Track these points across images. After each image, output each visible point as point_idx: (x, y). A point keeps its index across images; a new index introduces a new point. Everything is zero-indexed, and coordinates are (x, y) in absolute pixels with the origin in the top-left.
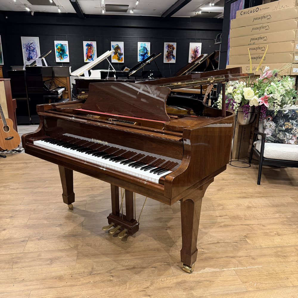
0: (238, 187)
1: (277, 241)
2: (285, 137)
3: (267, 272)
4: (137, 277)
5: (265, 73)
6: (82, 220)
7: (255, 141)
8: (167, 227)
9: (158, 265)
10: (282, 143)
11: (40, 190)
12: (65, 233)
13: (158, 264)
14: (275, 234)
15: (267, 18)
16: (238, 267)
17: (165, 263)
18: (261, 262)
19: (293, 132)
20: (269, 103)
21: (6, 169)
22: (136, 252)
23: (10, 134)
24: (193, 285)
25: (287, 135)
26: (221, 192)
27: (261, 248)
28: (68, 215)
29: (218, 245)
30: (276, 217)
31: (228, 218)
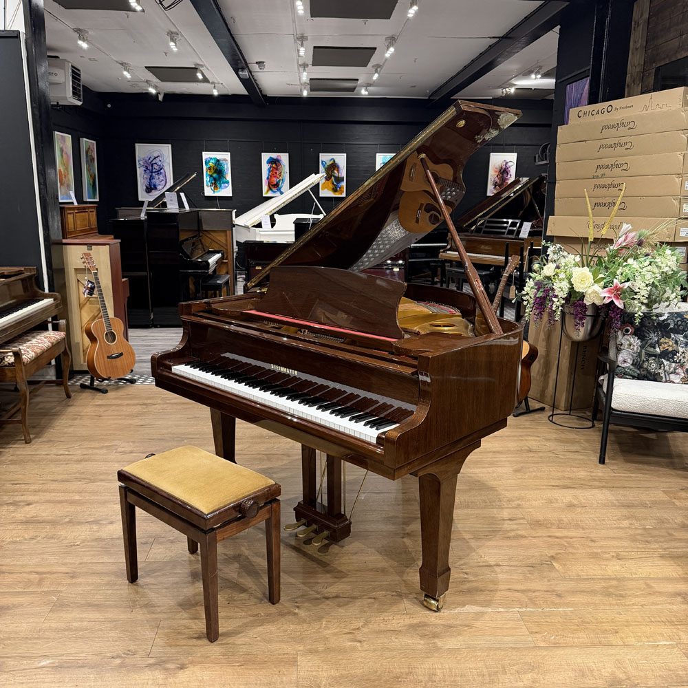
0: (557, 466)
1: (614, 568)
2: (660, 369)
3: (580, 620)
4: (340, 611)
5: (624, 237)
7: (603, 374)
8: (404, 534)
10: (655, 380)
13: (381, 593)
14: (613, 556)
15: (629, 126)
16: (526, 607)
17: (394, 593)
18: (572, 602)
19: (678, 357)
20: (621, 299)
21: (108, 416)
23: (117, 349)
24: (438, 630)
25: (665, 364)
26: (519, 475)
27: (577, 579)
29: (497, 569)
30: (622, 526)
31: (524, 524)
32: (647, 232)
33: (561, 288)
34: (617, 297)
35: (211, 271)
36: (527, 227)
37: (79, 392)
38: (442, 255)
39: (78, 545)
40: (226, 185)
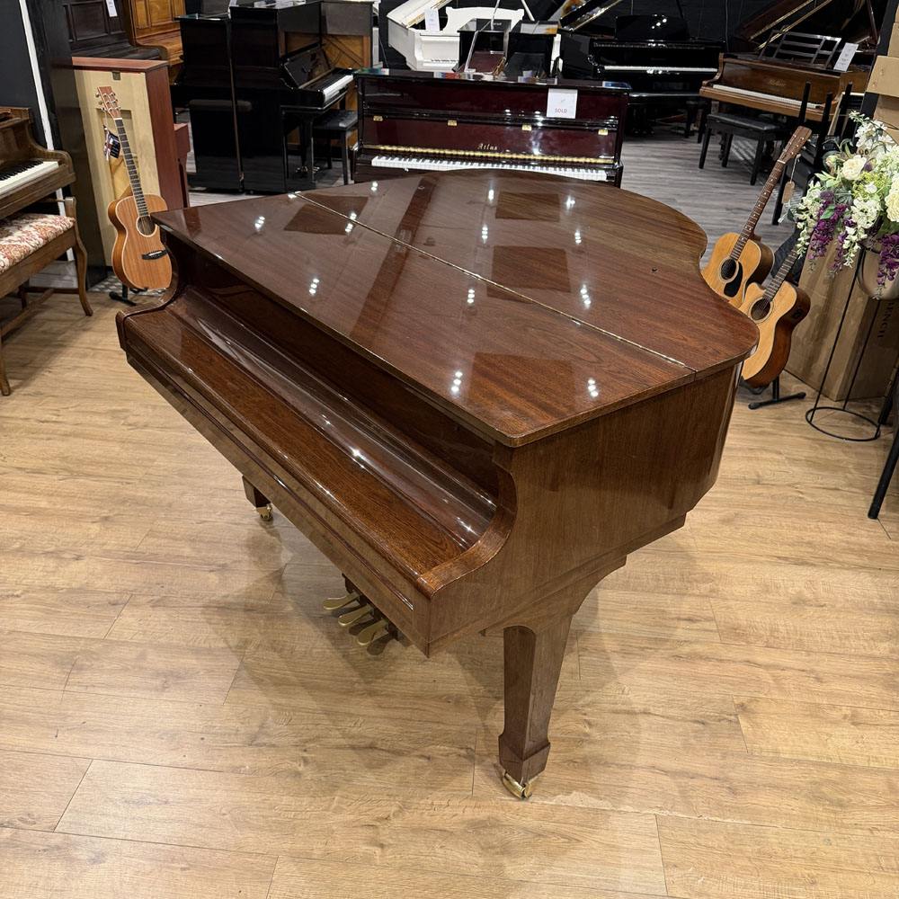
0: (796, 516)
3: (757, 847)
4: (369, 778)
6: (285, 561)
9: (440, 750)
12: (226, 596)
13: (442, 748)
14: (845, 717)
16: (673, 808)
17: (463, 752)
18: (753, 806)
22: (393, 696)
23: (157, 243)
24: (515, 838)
27: (772, 760)
28: (254, 537)
29: (643, 720)
30: (876, 652)
31: (711, 631)
33: (864, 210)
35: (325, 107)
37: (107, 306)
38: (705, 90)
39: (17, 596)
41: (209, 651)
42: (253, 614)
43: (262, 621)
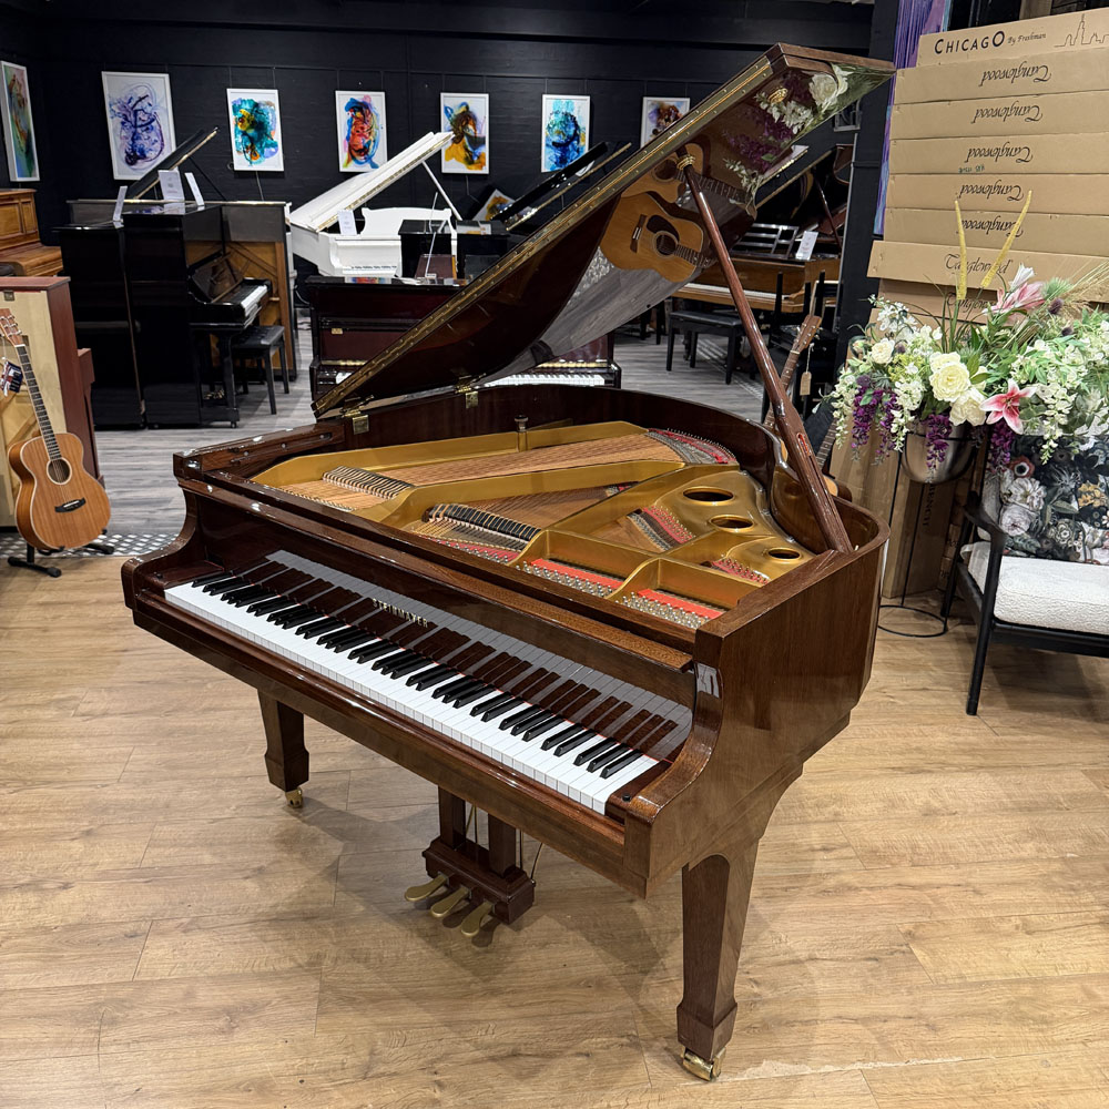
0: (895, 722)
1: (1023, 955)
2: (1076, 539)
3: (978, 1084)
4: (524, 1091)
5: (1018, 290)
6: (336, 853)
7: (967, 543)
9: (597, 1044)
10: (1067, 559)
11: (185, 720)
12: (276, 906)
13: (599, 1040)
14: (1017, 927)
15: (1036, 76)
16: (876, 1059)
17: (625, 1040)
18: (958, 1040)
20: (1022, 418)
21: (60, 628)
22: (521, 992)
23: (73, 492)
25: (1087, 531)
27: (960, 986)
28: (287, 830)
29: (812, 968)
30: (1024, 854)
31: (851, 858)
32: (1065, 285)
33: (908, 393)
34: (1012, 411)
35: (249, 323)
36: (808, 240)
37: (7, 575)
40: (273, 150)
41: (276, 974)
42: (315, 922)
43: (330, 929)
